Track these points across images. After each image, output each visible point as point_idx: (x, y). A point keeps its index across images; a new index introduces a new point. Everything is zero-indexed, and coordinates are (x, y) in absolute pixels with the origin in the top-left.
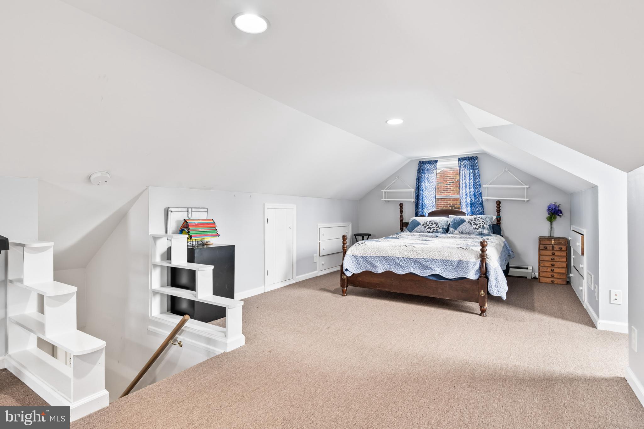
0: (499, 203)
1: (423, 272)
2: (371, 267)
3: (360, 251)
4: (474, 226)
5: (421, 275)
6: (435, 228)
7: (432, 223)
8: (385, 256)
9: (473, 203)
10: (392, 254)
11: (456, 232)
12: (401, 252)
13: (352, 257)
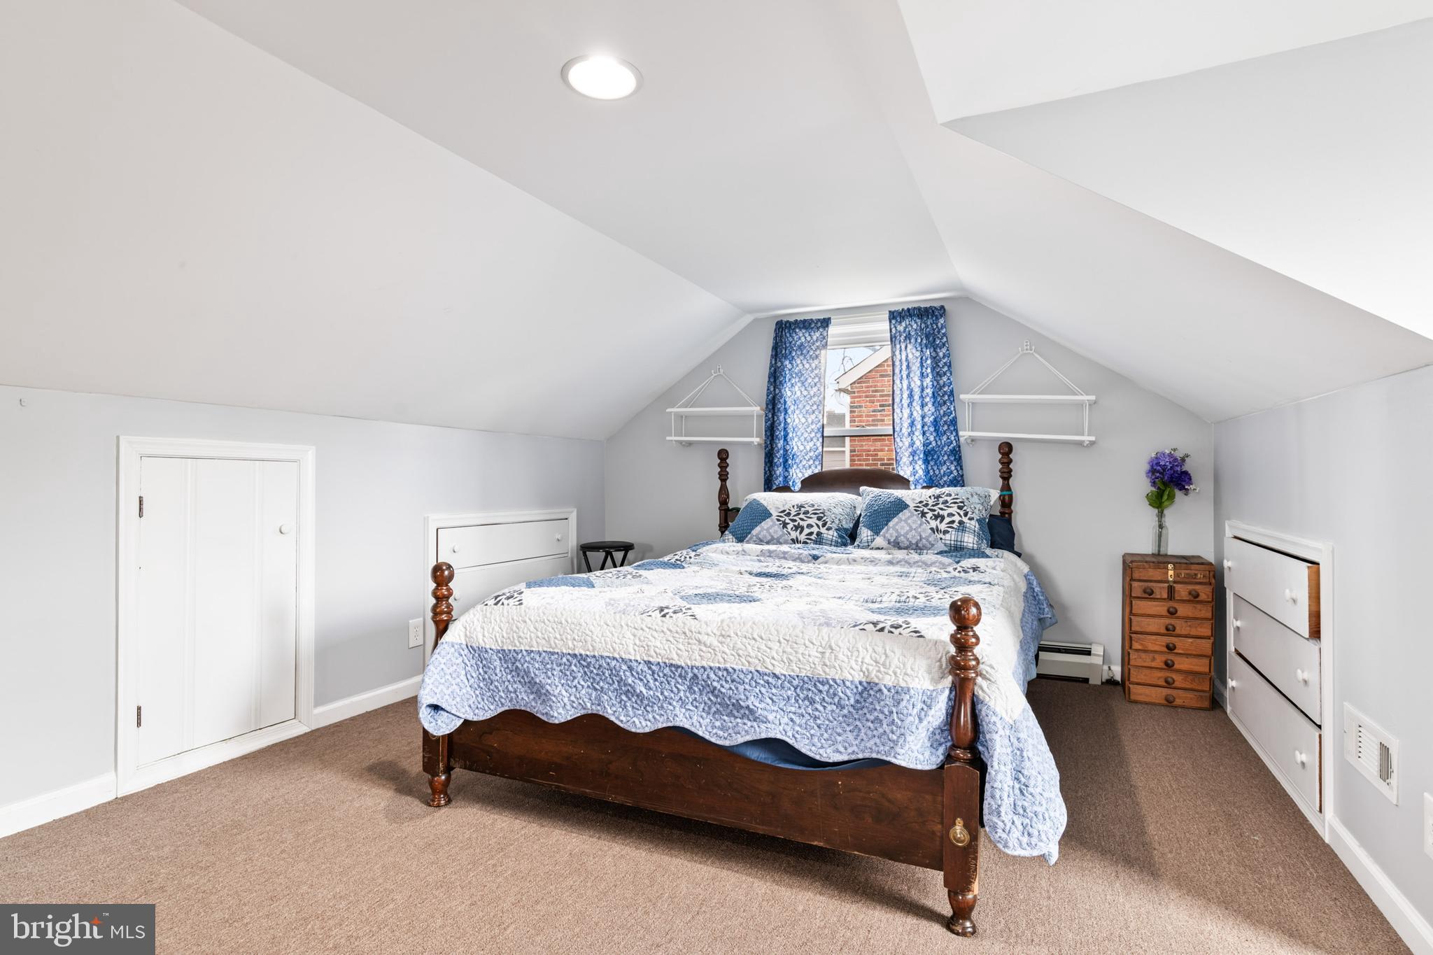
0: (1006, 449)
1: (722, 728)
2: (532, 697)
3: (497, 628)
4: (933, 524)
5: (713, 740)
6: (815, 530)
7: (806, 513)
8: (583, 653)
9: (933, 449)
10: (609, 646)
11: (879, 541)
12: (640, 639)
13: (466, 651)
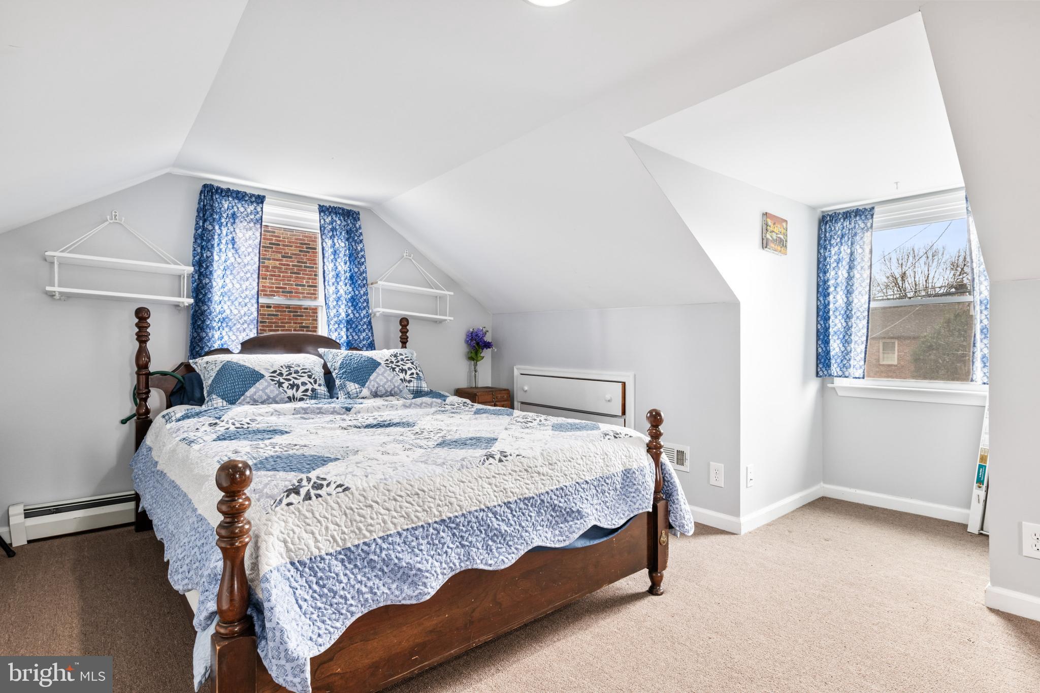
0: (404, 323)
4: (402, 376)
7: (297, 372)
8: (451, 515)
9: (351, 319)
13: (293, 570)
